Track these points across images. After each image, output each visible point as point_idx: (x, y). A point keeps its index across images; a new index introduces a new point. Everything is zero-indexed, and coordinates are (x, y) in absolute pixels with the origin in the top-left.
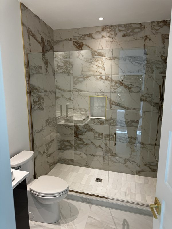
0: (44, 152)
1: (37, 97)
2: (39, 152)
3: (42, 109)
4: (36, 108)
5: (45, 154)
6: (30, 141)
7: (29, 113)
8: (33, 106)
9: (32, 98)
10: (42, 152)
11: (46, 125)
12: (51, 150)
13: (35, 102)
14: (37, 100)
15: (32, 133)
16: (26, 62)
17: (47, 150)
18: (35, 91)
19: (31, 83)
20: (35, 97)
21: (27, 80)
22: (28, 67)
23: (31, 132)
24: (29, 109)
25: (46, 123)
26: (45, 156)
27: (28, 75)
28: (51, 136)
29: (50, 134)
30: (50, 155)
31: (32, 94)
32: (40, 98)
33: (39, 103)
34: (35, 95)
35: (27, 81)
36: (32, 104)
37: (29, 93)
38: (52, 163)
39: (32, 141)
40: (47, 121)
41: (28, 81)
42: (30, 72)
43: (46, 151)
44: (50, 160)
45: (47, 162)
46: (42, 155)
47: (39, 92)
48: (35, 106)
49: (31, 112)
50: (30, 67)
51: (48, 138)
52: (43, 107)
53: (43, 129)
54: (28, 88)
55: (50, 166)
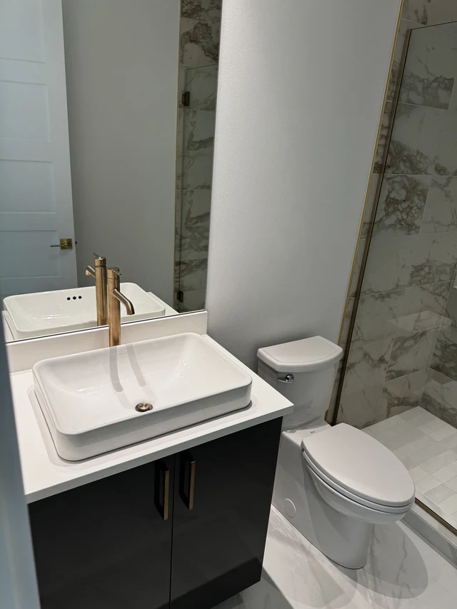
0: (382, 360)
1: (404, 187)
2: (365, 355)
3: (410, 227)
4: (391, 220)
5: (383, 366)
6: (345, 316)
7: (361, 233)
8: (381, 214)
9: (386, 187)
10: (376, 357)
11: (410, 284)
12: (405, 362)
13: (391, 202)
14: (401, 195)
15: (356, 296)
16: (398, 60)
17: (394, 357)
18: (401, 165)
19: (398, 136)
20: (397, 186)
21: (386, 124)
22: (398, 78)
23: (354, 289)
24: (368, 220)
25: (412, 275)
26: (382, 372)
27: (393, 110)
28: (418, 320)
29: (417, 315)
30: (400, 373)
31: (389, 174)
32: (414, 190)
33: (405, 205)
34: (398, 179)
35: (383, 127)
36: (382, 205)
37: (380, 168)
38: (398, 399)
39: (352, 317)
40: (418, 269)
41: (388, 128)
42: (404, 97)
43: (387, 358)
44: (397, 388)
45: (385, 390)
46: (374, 366)
47: (415, 169)
48: (387, 215)
49: (370, 230)
50: (407, 81)
51: (406, 324)
52: (417, 222)
53: (397, 291)
54: (381, 151)
55: (390, 406)
